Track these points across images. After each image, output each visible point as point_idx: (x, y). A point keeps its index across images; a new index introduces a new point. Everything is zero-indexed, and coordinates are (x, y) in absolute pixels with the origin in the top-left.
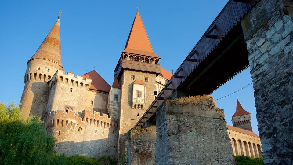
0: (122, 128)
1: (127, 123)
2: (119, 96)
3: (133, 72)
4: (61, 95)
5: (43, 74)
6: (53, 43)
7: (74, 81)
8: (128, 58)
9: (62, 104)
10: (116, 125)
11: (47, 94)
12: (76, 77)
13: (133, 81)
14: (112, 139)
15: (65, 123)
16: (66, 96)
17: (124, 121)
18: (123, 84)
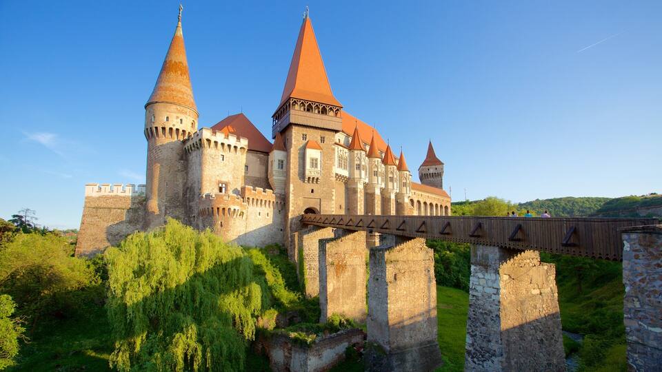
0: (293, 209)
1: (299, 202)
2: (285, 162)
3: (305, 129)
4: (210, 167)
5: (174, 129)
6: (179, 72)
7: (226, 145)
8: (297, 107)
9: (213, 180)
10: (283, 203)
11: (184, 158)
12: (227, 137)
13: (305, 142)
14: (279, 220)
15: (226, 211)
16: (217, 168)
17: (295, 200)
18: (291, 147)
